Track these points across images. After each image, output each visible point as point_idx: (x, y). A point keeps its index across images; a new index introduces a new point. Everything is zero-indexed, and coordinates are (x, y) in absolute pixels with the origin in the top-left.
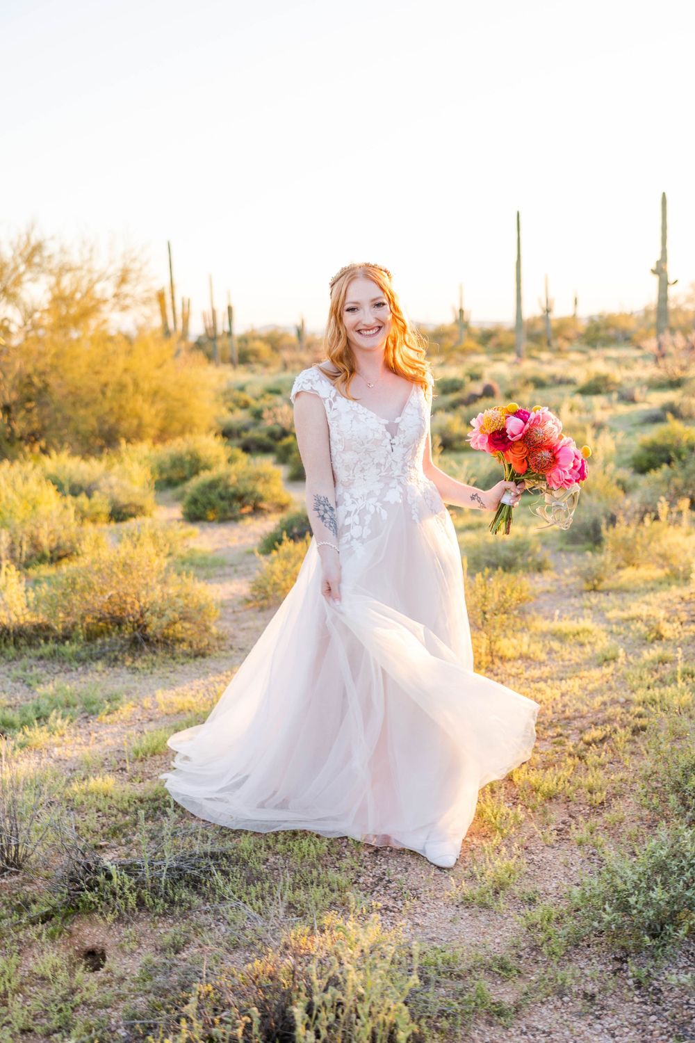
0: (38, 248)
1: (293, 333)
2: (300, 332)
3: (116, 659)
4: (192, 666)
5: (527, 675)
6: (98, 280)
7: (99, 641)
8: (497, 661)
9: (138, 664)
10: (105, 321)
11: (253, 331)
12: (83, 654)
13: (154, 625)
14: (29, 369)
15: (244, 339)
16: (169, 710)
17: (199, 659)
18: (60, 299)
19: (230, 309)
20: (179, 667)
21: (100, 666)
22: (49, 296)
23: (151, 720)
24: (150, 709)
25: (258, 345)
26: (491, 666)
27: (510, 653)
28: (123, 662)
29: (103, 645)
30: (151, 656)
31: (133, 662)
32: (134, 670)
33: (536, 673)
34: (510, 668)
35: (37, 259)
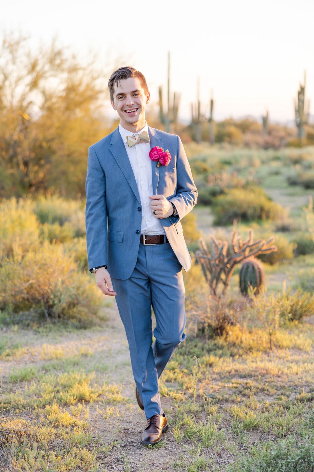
0: (59, 53)
1: (260, 122)
2: (265, 120)
3: (28, 325)
4: (75, 334)
5: (290, 358)
6: (98, 77)
7: (21, 313)
8: (274, 348)
9: (40, 330)
10: (101, 106)
11: (231, 119)
12: (8, 320)
13: (60, 306)
14: (41, 136)
15: (223, 125)
16: (46, 358)
17: (83, 330)
18: (71, 89)
19: (212, 102)
20: (66, 334)
21: (16, 328)
22: (63, 87)
23: (33, 362)
24: (36, 356)
25: (232, 129)
26: (268, 350)
27: (285, 343)
28: (32, 327)
29: (23, 315)
30: (52, 326)
31: (38, 328)
32: (36, 332)
33: (296, 357)
34: (281, 353)
35: (58, 62)
